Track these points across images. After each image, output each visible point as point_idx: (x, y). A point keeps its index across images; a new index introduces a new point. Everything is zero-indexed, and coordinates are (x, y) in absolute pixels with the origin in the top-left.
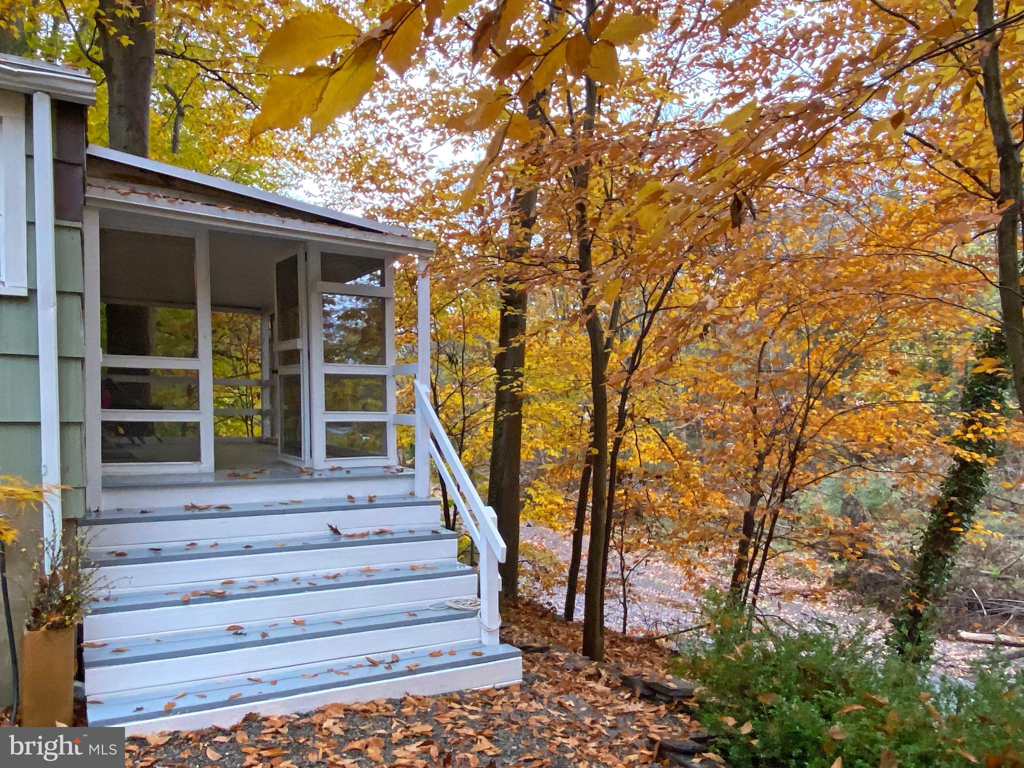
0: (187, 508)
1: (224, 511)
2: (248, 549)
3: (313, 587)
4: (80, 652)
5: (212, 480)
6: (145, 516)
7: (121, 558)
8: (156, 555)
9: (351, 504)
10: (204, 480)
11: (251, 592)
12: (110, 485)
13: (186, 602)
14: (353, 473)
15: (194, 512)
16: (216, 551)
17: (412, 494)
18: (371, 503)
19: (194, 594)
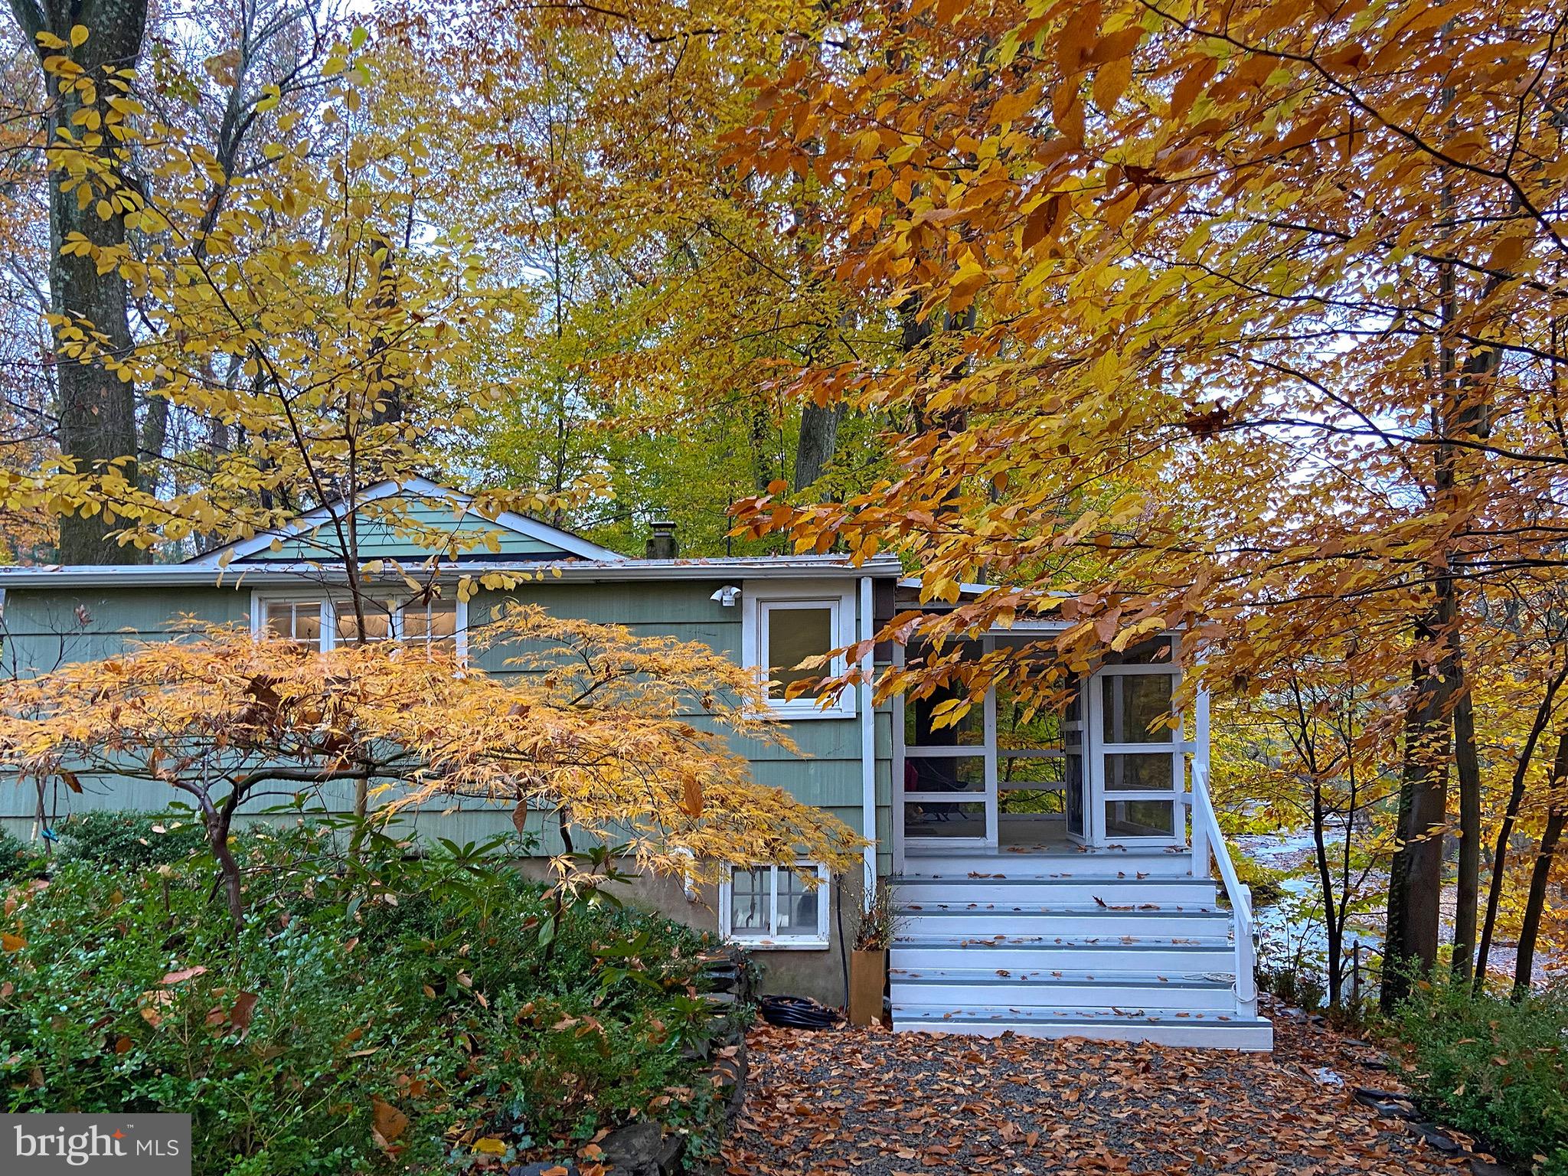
0: (970, 875)
1: (1000, 879)
2: (1017, 912)
3: (1071, 947)
4: (887, 974)
5: (996, 853)
6: (936, 880)
7: (917, 910)
8: (944, 911)
9: (1121, 880)
10: (989, 853)
11: (1018, 945)
12: (911, 855)
13: (964, 947)
14: (1129, 851)
15: (975, 879)
16: (991, 911)
17: (1189, 874)
18: (1140, 880)
19: (971, 941)
